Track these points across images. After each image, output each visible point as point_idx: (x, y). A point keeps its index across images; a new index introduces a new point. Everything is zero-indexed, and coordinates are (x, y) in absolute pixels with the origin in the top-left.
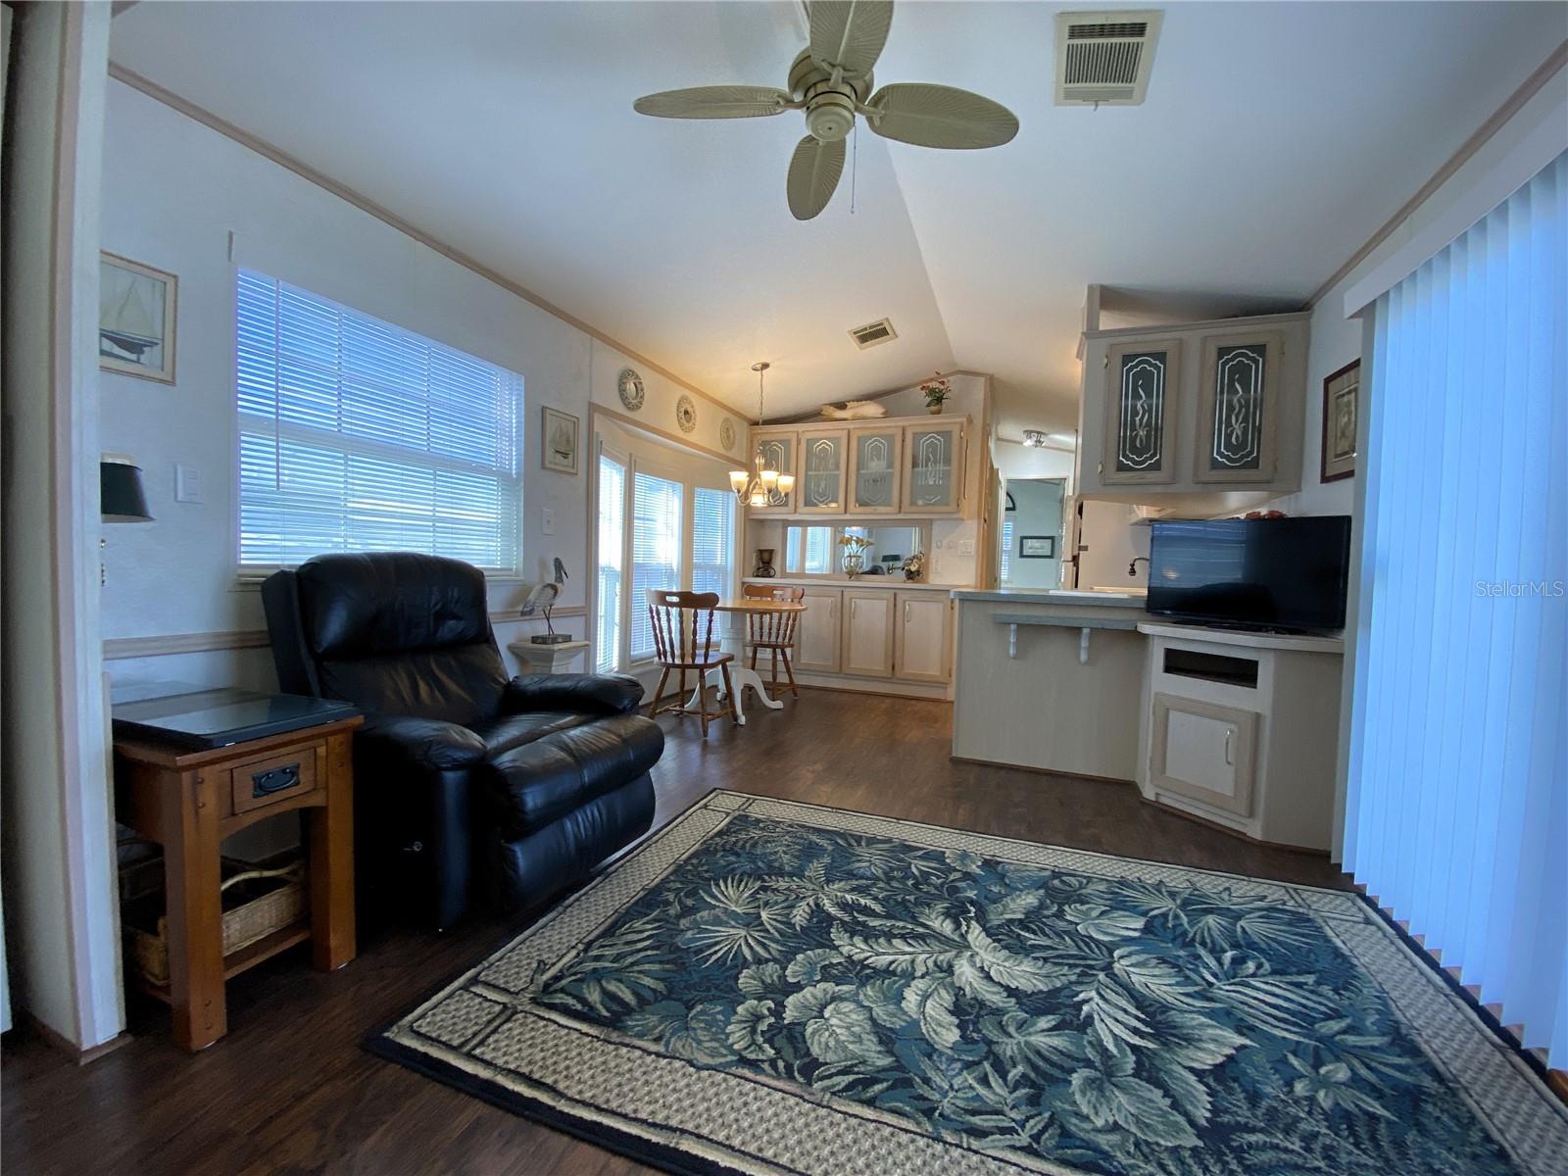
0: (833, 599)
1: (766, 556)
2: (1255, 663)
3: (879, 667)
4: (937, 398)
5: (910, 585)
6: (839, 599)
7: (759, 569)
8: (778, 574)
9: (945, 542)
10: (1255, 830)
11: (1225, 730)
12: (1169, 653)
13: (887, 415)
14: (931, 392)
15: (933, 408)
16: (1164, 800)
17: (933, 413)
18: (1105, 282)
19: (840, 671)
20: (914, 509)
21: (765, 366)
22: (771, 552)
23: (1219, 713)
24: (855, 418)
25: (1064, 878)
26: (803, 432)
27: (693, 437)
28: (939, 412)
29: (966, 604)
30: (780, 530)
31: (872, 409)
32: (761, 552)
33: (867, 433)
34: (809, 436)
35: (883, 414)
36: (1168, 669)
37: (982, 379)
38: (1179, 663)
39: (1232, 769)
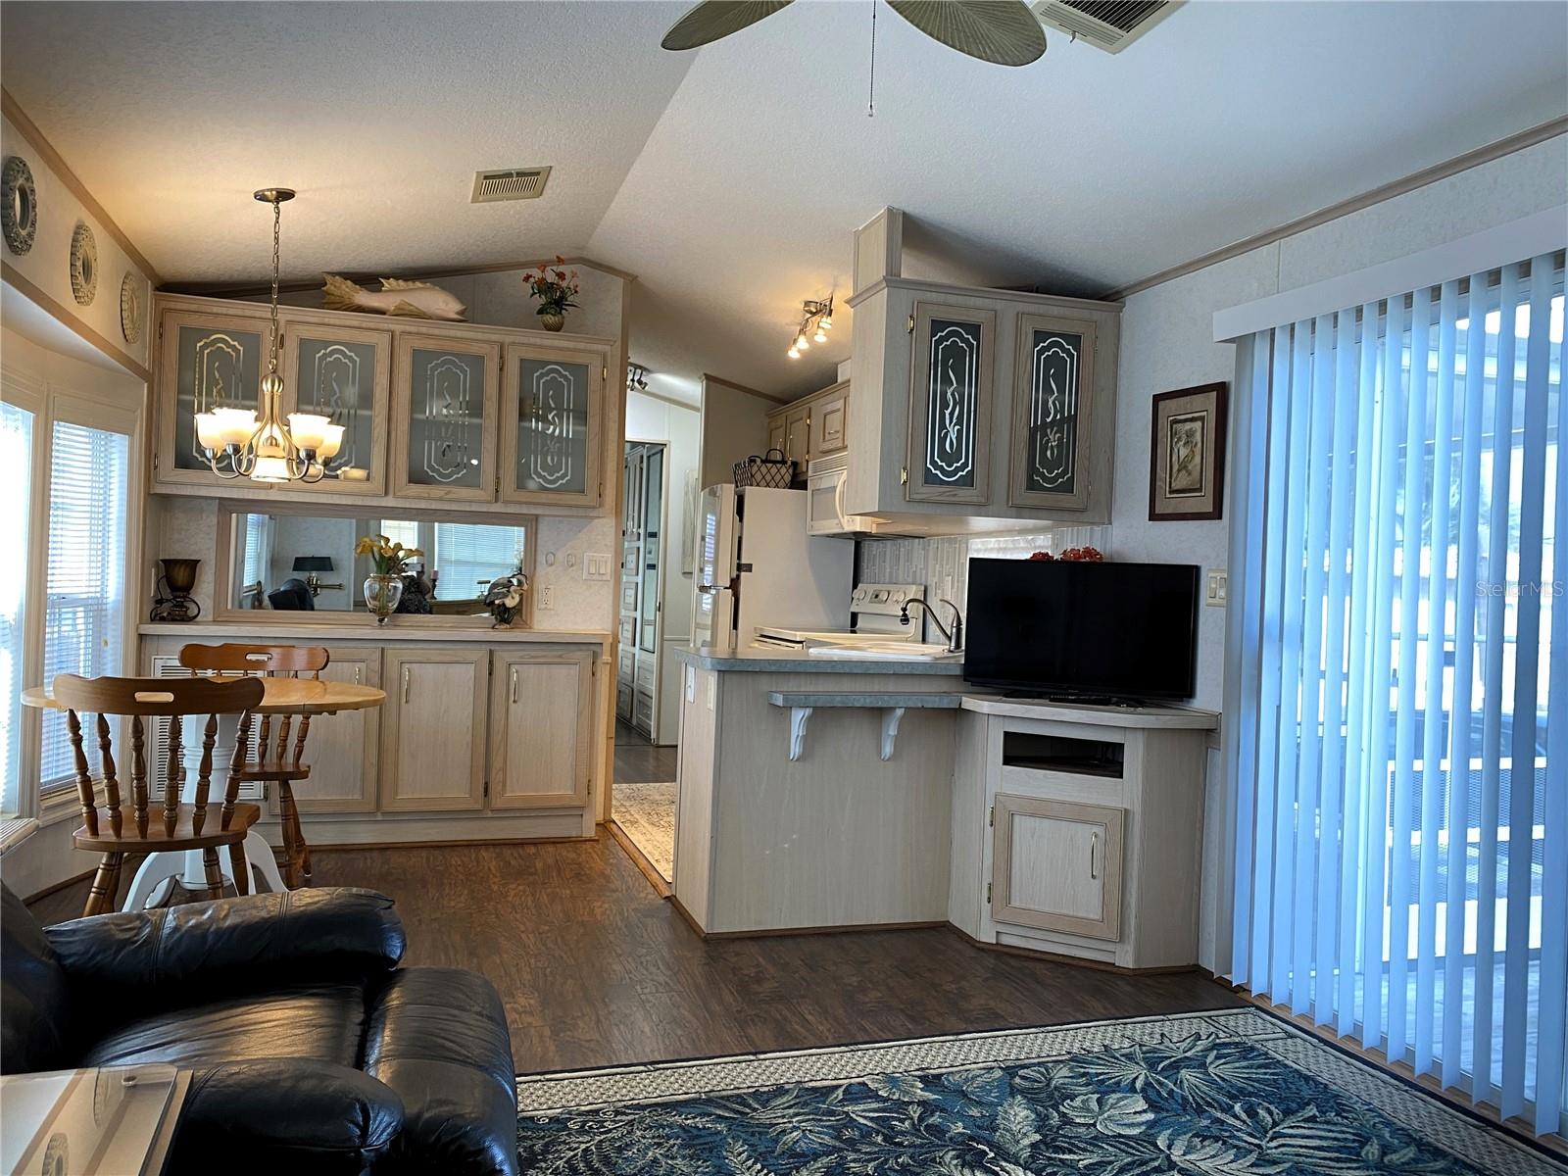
0: (363, 665)
1: (181, 576)
2: (1122, 746)
3: (458, 791)
4: (554, 301)
5: (504, 634)
6: (377, 666)
7: (159, 602)
8: (207, 613)
9: (560, 556)
10: (1125, 958)
11: (1085, 836)
12: (1010, 738)
13: (464, 317)
14: (544, 287)
15: (550, 319)
16: (1006, 940)
17: (549, 328)
18: (909, 210)
19: (378, 810)
20: (523, 496)
21: (285, 195)
22: (192, 565)
23: (1079, 814)
24: (401, 313)
25: (1021, 1072)
26: (289, 322)
27: (90, 315)
28: (557, 328)
29: (727, 676)
30: (212, 520)
31: (439, 302)
32: (169, 564)
33: (430, 345)
34: (309, 333)
35: (461, 313)
36: (1008, 760)
37: (620, 281)
38: (1022, 750)
39: (1097, 884)
